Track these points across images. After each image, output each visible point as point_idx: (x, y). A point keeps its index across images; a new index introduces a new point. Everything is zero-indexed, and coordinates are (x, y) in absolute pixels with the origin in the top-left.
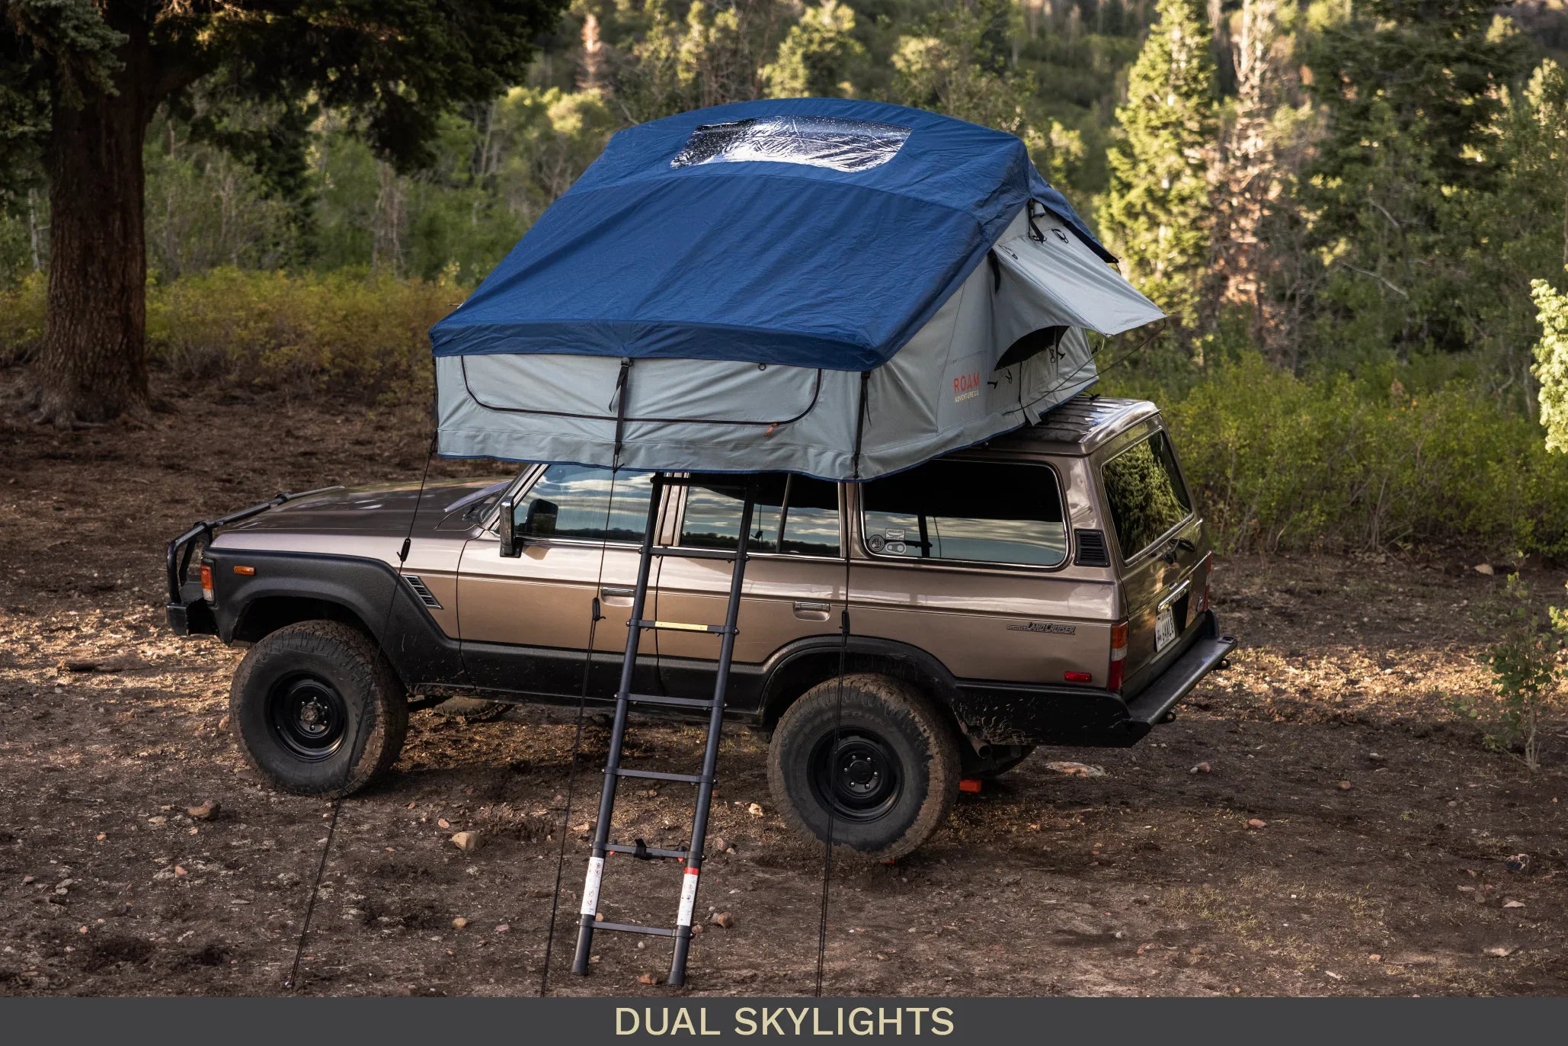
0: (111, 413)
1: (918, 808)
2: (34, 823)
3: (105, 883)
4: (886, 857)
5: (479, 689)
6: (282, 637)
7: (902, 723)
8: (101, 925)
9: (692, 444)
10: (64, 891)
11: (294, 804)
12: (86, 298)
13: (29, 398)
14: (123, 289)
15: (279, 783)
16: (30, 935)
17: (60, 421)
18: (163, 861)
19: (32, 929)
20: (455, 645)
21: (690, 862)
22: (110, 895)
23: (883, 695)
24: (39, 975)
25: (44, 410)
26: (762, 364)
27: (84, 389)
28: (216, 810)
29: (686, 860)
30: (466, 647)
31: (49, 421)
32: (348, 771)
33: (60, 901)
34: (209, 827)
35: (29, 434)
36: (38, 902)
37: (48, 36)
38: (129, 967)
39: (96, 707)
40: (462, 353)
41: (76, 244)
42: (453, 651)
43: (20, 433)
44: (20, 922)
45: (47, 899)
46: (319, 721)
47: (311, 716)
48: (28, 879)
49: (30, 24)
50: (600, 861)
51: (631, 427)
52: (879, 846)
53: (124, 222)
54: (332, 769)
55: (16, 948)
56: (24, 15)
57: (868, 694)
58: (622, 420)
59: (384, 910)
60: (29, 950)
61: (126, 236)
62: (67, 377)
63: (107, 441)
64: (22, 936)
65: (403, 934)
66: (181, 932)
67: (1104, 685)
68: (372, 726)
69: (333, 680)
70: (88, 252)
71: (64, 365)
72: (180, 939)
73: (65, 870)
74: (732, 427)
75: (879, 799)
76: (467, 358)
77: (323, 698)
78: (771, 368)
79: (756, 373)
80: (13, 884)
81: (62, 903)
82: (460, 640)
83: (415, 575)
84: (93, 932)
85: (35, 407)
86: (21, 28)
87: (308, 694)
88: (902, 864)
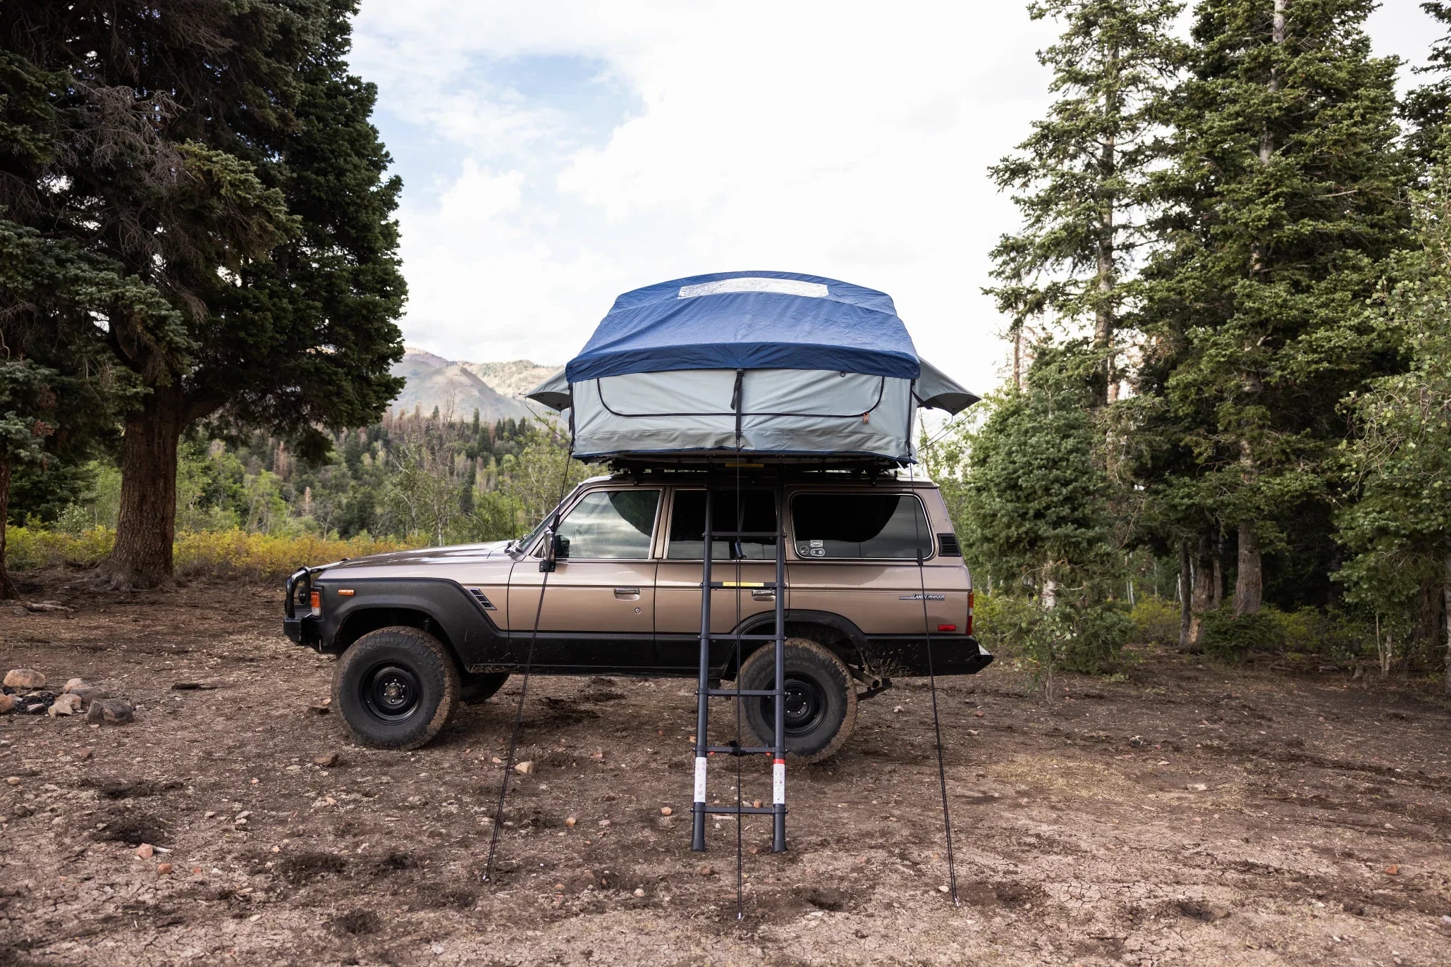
0: (153, 585)
1: (840, 723)
2: (197, 776)
3: (274, 813)
4: (816, 759)
5: (519, 666)
6: (374, 636)
7: (827, 666)
8: (287, 845)
9: (792, 432)
10: (244, 821)
11: (383, 754)
12: (141, 523)
13: (104, 577)
14: (163, 519)
15: (369, 742)
16: (229, 858)
17: (123, 588)
18: (313, 794)
19: (229, 852)
20: (505, 635)
21: (777, 755)
22: (283, 822)
23: (814, 649)
24: (254, 891)
25: (113, 583)
26: (843, 372)
27: (138, 571)
28: (336, 758)
29: (774, 754)
30: (513, 635)
31: (116, 588)
32: (422, 729)
33: (243, 828)
34: (335, 770)
35: (105, 594)
36: (225, 831)
37: (156, 335)
38: (333, 877)
39: (208, 707)
40: (598, 376)
41: (136, 494)
42: (504, 639)
43: (100, 594)
44: (215, 847)
45: (233, 827)
46: (398, 697)
47: (393, 693)
48: (209, 813)
49: (146, 328)
50: (704, 760)
51: (746, 420)
52: (813, 752)
53: (165, 483)
54: (408, 729)
55: (222, 869)
56: (143, 321)
57: (804, 649)
58: (739, 416)
59: (507, 818)
60: (233, 870)
61: (166, 490)
62: (128, 565)
63: (153, 597)
64: (223, 859)
65: (536, 833)
66: (357, 845)
67: (964, 632)
68: (441, 696)
69: (412, 665)
70: (143, 498)
71: (126, 560)
72: (359, 851)
73: (237, 806)
74: (821, 419)
75: (810, 719)
76: (603, 380)
77: (401, 679)
78: (849, 375)
79: (839, 379)
80: (196, 818)
81: (245, 830)
82: (509, 631)
83: (476, 588)
84: (284, 851)
85: (108, 582)
86: (139, 329)
87: (389, 678)
88: (824, 764)
